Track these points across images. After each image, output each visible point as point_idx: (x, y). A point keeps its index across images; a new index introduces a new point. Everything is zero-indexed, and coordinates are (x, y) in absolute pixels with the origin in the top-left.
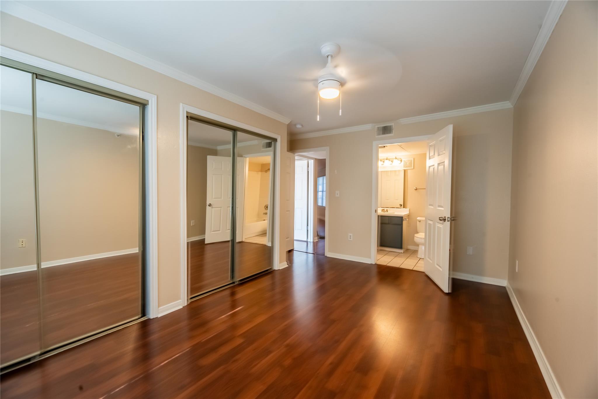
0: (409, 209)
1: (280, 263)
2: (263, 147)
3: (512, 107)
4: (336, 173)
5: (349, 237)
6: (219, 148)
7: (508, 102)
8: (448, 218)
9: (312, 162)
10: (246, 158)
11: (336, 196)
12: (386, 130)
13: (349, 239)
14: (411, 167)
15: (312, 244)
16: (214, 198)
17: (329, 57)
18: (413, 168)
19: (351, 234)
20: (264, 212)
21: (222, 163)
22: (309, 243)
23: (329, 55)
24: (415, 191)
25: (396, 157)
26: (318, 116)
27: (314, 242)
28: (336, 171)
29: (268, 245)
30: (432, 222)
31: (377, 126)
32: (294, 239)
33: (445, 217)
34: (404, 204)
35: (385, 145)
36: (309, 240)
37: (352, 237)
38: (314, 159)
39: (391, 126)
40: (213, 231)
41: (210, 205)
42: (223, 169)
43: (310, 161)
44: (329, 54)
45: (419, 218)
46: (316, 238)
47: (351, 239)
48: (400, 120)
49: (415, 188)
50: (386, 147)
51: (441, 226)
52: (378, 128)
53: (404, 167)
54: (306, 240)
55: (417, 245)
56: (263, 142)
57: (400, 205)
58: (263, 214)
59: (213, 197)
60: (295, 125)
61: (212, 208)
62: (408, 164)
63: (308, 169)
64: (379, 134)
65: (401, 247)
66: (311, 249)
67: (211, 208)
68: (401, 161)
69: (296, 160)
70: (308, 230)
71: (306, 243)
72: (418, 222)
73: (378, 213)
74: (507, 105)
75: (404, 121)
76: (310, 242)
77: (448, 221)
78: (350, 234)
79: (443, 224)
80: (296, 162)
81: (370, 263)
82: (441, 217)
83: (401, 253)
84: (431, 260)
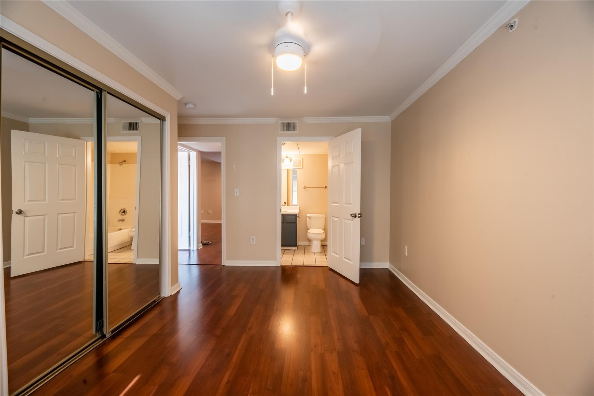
0: (299, 207)
1: (172, 287)
2: (124, 128)
3: (390, 121)
4: (235, 169)
5: (252, 240)
6: (32, 121)
7: (388, 116)
8: (359, 214)
9: (194, 155)
10: (87, 142)
11: (236, 194)
12: (289, 127)
13: (252, 243)
14: (300, 166)
15: (196, 253)
16: (30, 201)
17: (289, 15)
18: (301, 167)
19: (254, 237)
20: (120, 218)
21: (45, 144)
22: (192, 252)
23: (289, 12)
24: (304, 189)
25: (287, 156)
26: (272, 90)
27: (198, 250)
28: (234, 167)
29: (137, 263)
30: (338, 219)
31: (280, 122)
32: (179, 249)
33: (356, 214)
34: (287, 202)
35: (285, 142)
36: (192, 248)
37: (254, 240)
38: (197, 151)
39: (295, 123)
40: (29, 255)
41: (20, 212)
42: (46, 155)
43: (191, 153)
44: (289, 10)
45: (308, 215)
46: (201, 244)
47: (255, 243)
48: (304, 118)
49: (304, 187)
50: (285, 145)
51: (350, 222)
52: (282, 123)
53: (294, 166)
54: (188, 249)
55: (309, 240)
56: (123, 121)
57: (284, 203)
58: (118, 221)
59: (27, 198)
60: (186, 104)
61: (25, 217)
62: (297, 163)
63: (189, 163)
64: (283, 130)
65: (295, 245)
66: (194, 259)
67: (23, 217)
68: (291, 160)
69: (178, 151)
70: (190, 236)
71: (188, 252)
72: (308, 219)
73: (282, 212)
74: (387, 119)
75: (308, 120)
76: (193, 250)
77: (359, 217)
78: (252, 237)
79: (352, 220)
80: (178, 152)
81: (276, 266)
82: (353, 214)
83: (296, 250)
84: (337, 255)
